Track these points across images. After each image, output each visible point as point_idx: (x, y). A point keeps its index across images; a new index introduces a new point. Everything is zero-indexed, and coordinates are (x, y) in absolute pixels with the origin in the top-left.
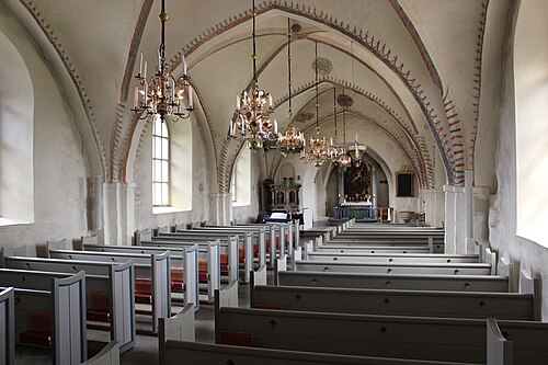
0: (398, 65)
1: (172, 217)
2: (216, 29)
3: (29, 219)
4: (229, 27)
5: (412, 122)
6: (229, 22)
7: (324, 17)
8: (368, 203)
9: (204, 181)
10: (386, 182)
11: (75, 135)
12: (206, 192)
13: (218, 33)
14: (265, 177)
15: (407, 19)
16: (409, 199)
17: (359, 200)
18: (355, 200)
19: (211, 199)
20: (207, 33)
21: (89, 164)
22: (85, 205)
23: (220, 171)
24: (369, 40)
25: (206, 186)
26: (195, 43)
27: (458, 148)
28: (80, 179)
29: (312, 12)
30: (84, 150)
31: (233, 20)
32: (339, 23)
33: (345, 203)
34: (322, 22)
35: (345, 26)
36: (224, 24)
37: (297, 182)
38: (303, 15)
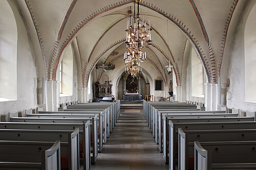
0: (188, 32)
1: (65, 99)
2: (104, 9)
3: (15, 98)
4: (111, 9)
5: (173, 57)
6: (111, 6)
7: (156, 8)
8: (137, 93)
9: (76, 81)
10: (149, 84)
11: (32, 55)
12: (77, 87)
13: (105, 11)
14: (96, 81)
15: (198, 13)
16: (160, 91)
17: (133, 92)
18: (131, 92)
19: (79, 90)
20: (100, 11)
21: (38, 71)
22: (36, 91)
23: (83, 77)
24: (176, 20)
25: (77, 84)
26: (94, 14)
27: (214, 68)
28: (35, 78)
29: (150, 5)
30: (36, 63)
31: (113, 6)
32: (163, 12)
33: (127, 94)
34: (155, 10)
35: (165, 13)
36: (109, 7)
37: (110, 83)
38: (147, 7)
